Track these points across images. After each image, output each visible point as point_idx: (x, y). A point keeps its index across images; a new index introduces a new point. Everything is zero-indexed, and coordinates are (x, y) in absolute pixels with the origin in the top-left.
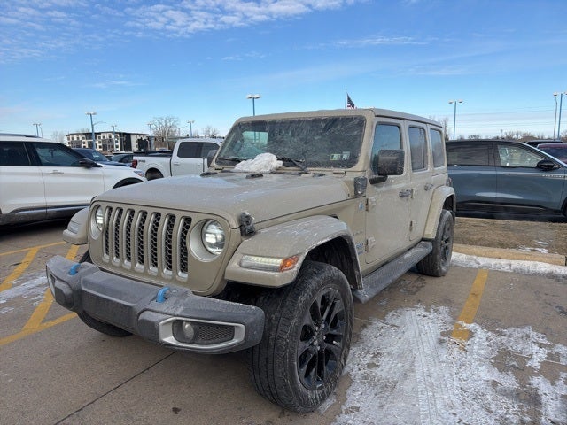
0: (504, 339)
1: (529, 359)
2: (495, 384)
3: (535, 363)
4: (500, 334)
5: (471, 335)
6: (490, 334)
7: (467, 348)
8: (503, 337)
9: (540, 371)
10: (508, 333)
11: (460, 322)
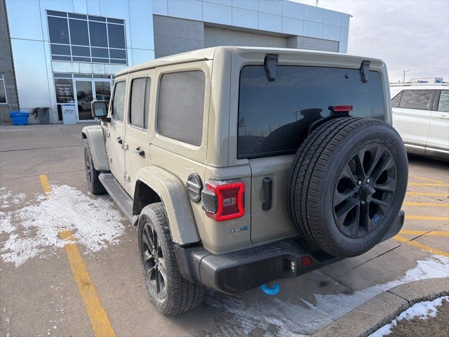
0: (36, 244)
1: (17, 238)
2: (33, 220)
3: (13, 237)
4: (40, 247)
5: (59, 237)
6: (47, 243)
7: (56, 229)
8: (37, 245)
9: (10, 234)
10: (34, 250)
11: (73, 242)
